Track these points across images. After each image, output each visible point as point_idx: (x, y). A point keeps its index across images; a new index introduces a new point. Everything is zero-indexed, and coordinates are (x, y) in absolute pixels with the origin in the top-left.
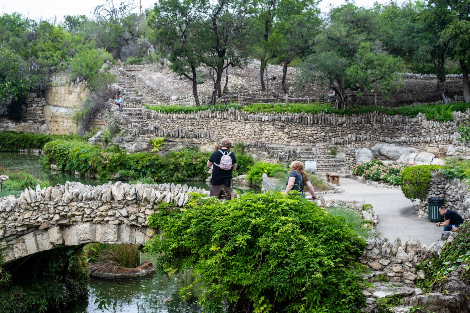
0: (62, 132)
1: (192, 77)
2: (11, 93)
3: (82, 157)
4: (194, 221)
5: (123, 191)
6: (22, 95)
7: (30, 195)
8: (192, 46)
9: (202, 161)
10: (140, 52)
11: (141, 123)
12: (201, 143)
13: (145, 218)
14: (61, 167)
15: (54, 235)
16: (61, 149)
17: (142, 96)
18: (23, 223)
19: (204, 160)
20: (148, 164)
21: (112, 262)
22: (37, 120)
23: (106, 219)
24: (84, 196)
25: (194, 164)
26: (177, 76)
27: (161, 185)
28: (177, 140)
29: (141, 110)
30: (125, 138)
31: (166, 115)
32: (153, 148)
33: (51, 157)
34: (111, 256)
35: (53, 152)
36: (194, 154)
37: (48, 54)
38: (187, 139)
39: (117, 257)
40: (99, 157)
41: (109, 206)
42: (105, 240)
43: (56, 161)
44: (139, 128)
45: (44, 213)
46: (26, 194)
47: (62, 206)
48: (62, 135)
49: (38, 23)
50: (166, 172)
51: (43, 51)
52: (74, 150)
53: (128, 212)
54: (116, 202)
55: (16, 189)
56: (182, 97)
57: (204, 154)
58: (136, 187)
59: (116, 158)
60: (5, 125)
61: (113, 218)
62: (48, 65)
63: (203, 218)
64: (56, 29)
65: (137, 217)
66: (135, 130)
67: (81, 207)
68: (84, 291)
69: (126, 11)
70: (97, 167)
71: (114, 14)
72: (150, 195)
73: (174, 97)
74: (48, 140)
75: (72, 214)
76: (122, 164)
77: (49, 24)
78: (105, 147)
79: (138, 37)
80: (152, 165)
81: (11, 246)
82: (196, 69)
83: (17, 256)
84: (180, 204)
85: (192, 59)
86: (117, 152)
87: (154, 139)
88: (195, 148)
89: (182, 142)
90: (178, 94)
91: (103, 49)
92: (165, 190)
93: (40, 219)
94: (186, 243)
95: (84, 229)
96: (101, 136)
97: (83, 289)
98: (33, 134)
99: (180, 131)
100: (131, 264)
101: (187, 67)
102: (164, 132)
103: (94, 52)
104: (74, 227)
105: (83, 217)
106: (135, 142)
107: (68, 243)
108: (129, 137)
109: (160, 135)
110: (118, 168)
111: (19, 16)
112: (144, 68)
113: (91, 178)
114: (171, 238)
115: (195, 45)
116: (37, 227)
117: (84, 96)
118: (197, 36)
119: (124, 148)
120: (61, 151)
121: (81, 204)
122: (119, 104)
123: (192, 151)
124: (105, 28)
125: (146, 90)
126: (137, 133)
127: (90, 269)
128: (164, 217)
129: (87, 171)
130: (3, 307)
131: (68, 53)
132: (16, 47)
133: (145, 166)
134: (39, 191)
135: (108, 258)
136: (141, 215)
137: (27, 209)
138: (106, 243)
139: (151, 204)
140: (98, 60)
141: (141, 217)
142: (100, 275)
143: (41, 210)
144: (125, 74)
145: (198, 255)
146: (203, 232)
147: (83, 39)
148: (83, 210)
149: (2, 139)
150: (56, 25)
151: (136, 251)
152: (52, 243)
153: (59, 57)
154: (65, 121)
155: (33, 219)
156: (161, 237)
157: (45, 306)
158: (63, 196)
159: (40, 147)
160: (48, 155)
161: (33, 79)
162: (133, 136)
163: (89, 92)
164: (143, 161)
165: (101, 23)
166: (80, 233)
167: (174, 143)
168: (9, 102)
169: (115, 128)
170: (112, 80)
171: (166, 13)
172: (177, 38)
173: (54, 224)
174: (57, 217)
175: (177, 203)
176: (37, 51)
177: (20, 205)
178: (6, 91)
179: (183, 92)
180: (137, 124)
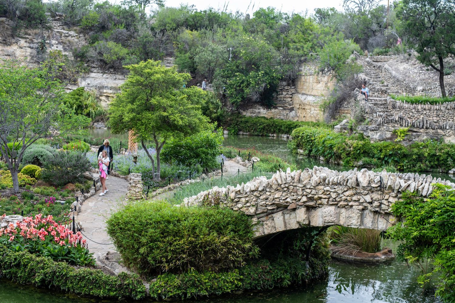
0: (309, 119)
1: (439, 68)
2: (263, 81)
3: (328, 144)
4: (438, 212)
5: (368, 177)
6: (273, 84)
7: (281, 177)
8: (440, 37)
9: (446, 153)
10: (387, 43)
11: (386, 113)
12: (445, 135)
13: (388, 206)
14: (307, 152)
15: (301, 215)
16: (308, 135)
17: (387, 86)
18: (273, 202)
19: (448, 151)
20: (391, 153)
21: (352, 245)
22: (287, 107)
23: (350, 204)
24: (331, 180)
25: (438, 155)
26: (423, 67)
27: (405, 174)
28: (422, 130)
29: (386, 100)
30: (370, 127)
31: (411, 106)
32: (397, 137)
33: (298, 142)
34: (352, 240)
35: (300, 137)
36: (438, 145)
37: (298, 45)
38: (431, 130)
39: (358, 241)
40: (344, 144)
41: (354, 192)
42: (348, 224)
43: (303, 146)
44: (384, 117)
45: (292, 194)
46: (277, 176)
47: (310, 189)
48: (309, 122)
49: (290, 16)
50: (409, 162)
51: (294, 42)
52: (320, 136)
53: (372, 199)
54: (360, 188)
55: (266, 171)
56: (428, 88)
57: (448, 146)
58: (381, 174)
59: (360, 146)
60: (257, 111)
61: (357, 203)
62: (298, 56)
63: (447, 209)
64: (307, 21)
65: (381, 204)
66: (380, 119)
67: (327, 191)
68: (325, 271)
69: (374, 3)
70: (341, 154)
71: (362, 6)
72: (394, 183)
73: (420, 88)
74: (296, 127)
75: (319, 197)
76: (365, 152)
77: (301, 17)
78: (350, 135)
79: (386, 28)
80: (395, 155)
81: (261, 223)
82: (444, 60)
83: (267, 232)
84: (424, 194)
85: (440, 50)
86: (361, 140)
87: (398, 129)
88: (440, 140)
89: (426, 133)
90: (425, 85)
91: (351, 40)
92: (409, 180)
93: (288, 200)
94: (428, 233)
95: (329, 212)
96: (346, 124)
97: (325, 268)
98: (282, 120)
99: (425, 122)
100: (371, 250)
101: (434, 58)
102: (408, 123)
103: (342, 44)
104: (320, 209)
105: (328, 200)
106: (379, 131)
107: (313, 224)
108: (374, 126)
109: (404, 125)
110: (362, 155)
111: (273, 9)
112: (390, 59)
113: (335, 164)
114: (413, 226)
115: (443, 36)
116: (286, 207)
117: (331, 85)
118: (446, 27)
119: (368, 137)
120: (308, 137)
121: (328, 188)
122: (364, 94)
123: (436, 142)
124: (353, 20)
125: (392, 81)
126: (381, 122)
127: (332, 250)
128: (408, 206)
129: (331, 157)
130: (252, 277)
131: (318, 45)
132: (269, 38)
133: (388, 154)
134: (289, 174)
135: (349, 241)
136: (385, 202)
137: (278, 190)
138: (350, 227)
139: (395, 192)
140: (346, 50)
141: (384, 204)
142: (341, 256)
143: (291, 191)
144: (372, 64)
145: (440, 246)
146: (446, 223)
147: (332, 30)
148: (330, 194)
149: (254, 124)
150: (307, 18)
151: (376, 236)
152: (298, 223)
153: (309, 48)
154: (313, 109)
155: (283, 199)
156: (403, 225)
157: (289, 280)
158: (311, 179)
159: (288, 132)
160: (296, 140)
161: (284, 68)
162: (378, 125)
163: (336, 81)
164: (386, 150)
165: (350, 15)
166: (325, 215)
167: (418, 134)
168: (261, 90)
169: (360, 117)
170: (359, 70)
171: (414, 5)
172: (425, 29)
173: (301, 205)
174: (304, 199)
175: (421, 193)
176: (288, 42)
177: (271, 186)
178: (259, 79)
179: (429, 83)
180: (382, 113)
